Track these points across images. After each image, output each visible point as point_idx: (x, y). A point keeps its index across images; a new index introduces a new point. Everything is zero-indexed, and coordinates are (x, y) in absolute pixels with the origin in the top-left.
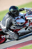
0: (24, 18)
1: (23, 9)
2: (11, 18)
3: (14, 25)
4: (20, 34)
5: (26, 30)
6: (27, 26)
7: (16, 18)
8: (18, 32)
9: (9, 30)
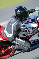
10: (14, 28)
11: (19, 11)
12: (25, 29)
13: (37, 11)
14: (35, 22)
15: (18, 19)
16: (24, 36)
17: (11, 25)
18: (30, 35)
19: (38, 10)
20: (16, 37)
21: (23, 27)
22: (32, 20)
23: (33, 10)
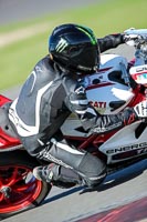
0: (127, 81)
1: (116, 36)
2: (60, 82)
3: (80, 115)
4: (114, 157)
5: (137, 136)
6: (140, 115)
7: (86, 80)
8: (101, 148)
9: (53, 141)
10: (44, 102)
11: (63, 42)
12: (84, 107)
13: (131, 43)
14: (122, 82)
15: (61, 72)
16: (82, 135)
17: (35, 92)
18: (104, 129)
19: (134, 39)
20: (53, 137)
21: (77, 102)
22: (110, 76)
23: (118, 40)
